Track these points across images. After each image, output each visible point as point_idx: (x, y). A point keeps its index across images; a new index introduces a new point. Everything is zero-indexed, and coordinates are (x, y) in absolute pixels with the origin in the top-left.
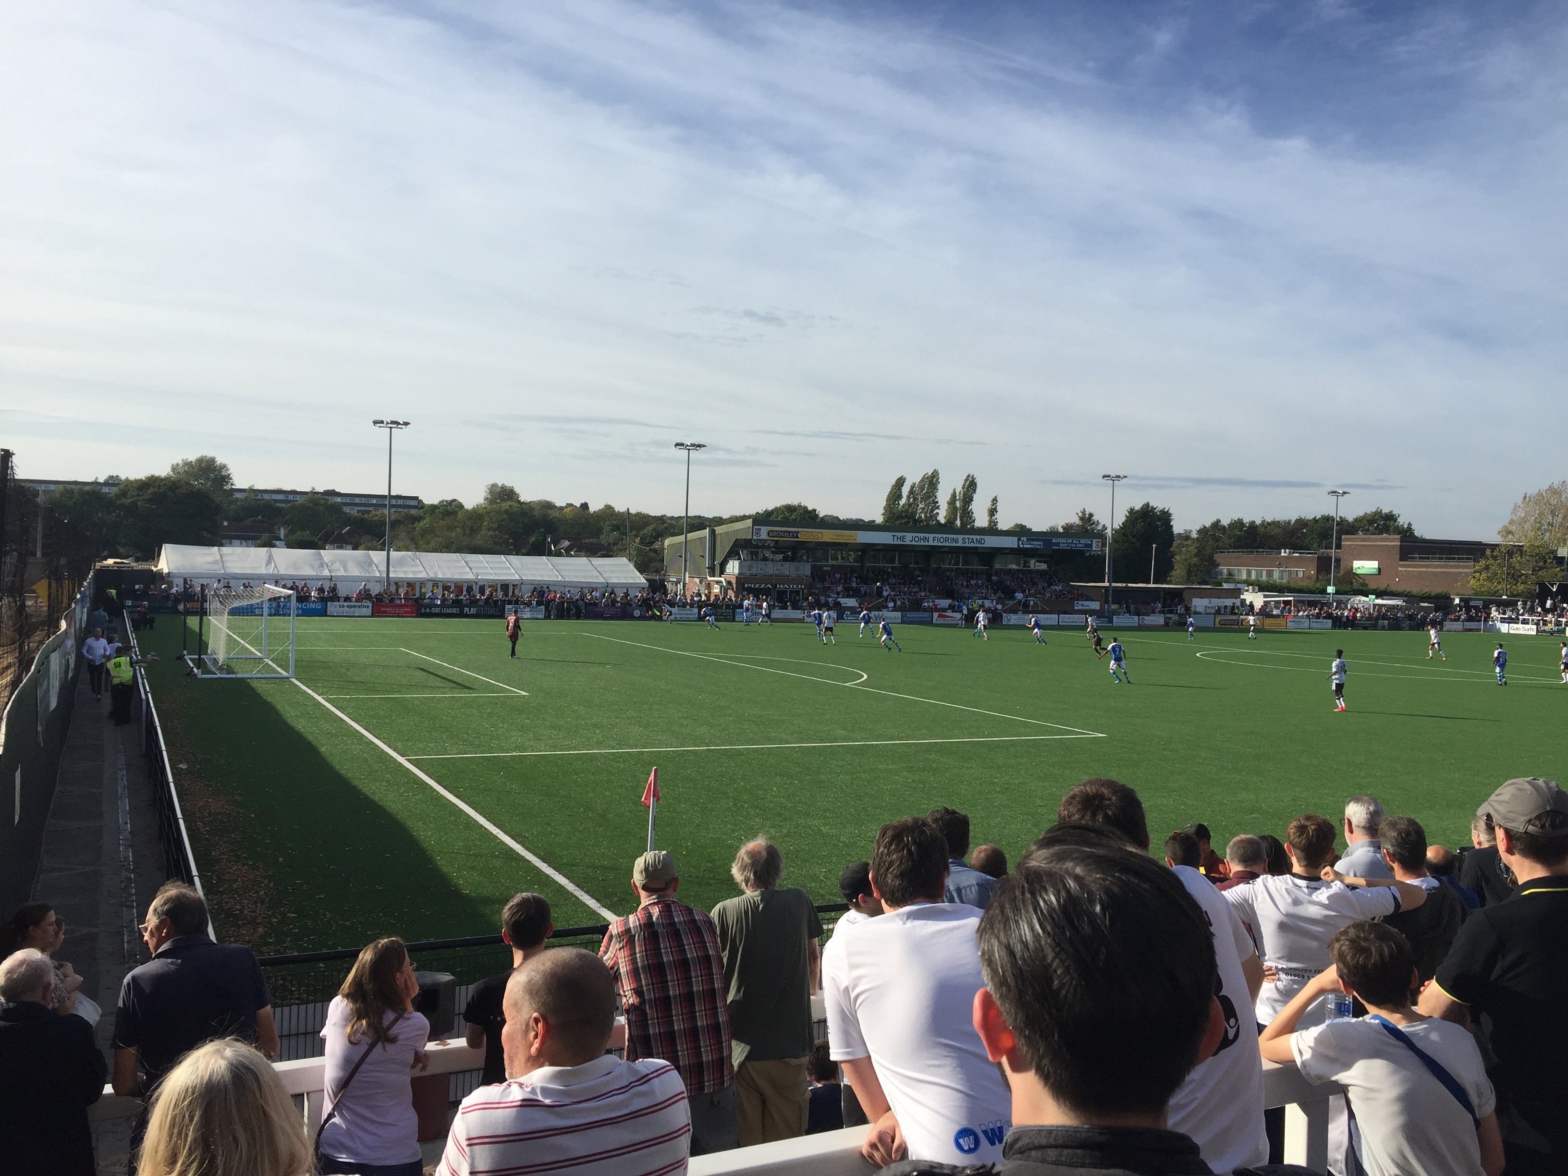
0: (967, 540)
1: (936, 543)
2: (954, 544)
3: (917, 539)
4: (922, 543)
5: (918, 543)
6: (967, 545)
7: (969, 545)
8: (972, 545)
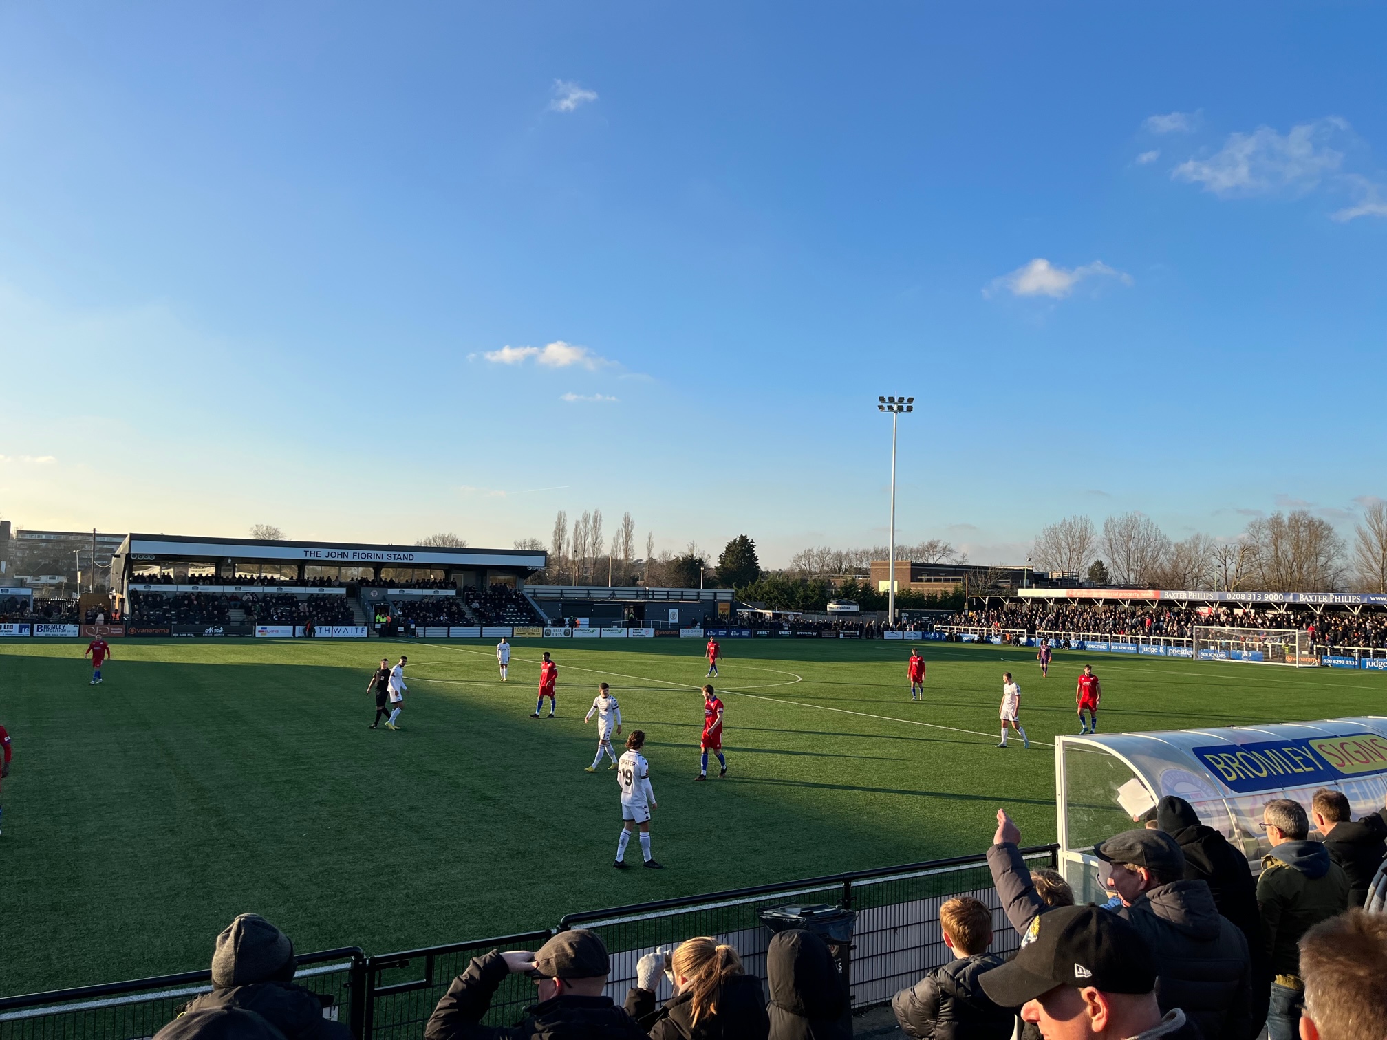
0: (393, 556)
1: (356, 559)
2: (378, 560)
3: (333, 555)
4: (340, 559)
5: (336, 559)
6: (392, 561)
7: (396, 561)
8: (399, 561)
